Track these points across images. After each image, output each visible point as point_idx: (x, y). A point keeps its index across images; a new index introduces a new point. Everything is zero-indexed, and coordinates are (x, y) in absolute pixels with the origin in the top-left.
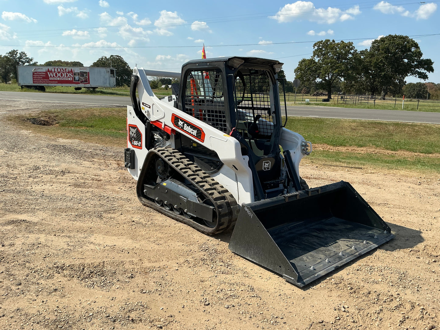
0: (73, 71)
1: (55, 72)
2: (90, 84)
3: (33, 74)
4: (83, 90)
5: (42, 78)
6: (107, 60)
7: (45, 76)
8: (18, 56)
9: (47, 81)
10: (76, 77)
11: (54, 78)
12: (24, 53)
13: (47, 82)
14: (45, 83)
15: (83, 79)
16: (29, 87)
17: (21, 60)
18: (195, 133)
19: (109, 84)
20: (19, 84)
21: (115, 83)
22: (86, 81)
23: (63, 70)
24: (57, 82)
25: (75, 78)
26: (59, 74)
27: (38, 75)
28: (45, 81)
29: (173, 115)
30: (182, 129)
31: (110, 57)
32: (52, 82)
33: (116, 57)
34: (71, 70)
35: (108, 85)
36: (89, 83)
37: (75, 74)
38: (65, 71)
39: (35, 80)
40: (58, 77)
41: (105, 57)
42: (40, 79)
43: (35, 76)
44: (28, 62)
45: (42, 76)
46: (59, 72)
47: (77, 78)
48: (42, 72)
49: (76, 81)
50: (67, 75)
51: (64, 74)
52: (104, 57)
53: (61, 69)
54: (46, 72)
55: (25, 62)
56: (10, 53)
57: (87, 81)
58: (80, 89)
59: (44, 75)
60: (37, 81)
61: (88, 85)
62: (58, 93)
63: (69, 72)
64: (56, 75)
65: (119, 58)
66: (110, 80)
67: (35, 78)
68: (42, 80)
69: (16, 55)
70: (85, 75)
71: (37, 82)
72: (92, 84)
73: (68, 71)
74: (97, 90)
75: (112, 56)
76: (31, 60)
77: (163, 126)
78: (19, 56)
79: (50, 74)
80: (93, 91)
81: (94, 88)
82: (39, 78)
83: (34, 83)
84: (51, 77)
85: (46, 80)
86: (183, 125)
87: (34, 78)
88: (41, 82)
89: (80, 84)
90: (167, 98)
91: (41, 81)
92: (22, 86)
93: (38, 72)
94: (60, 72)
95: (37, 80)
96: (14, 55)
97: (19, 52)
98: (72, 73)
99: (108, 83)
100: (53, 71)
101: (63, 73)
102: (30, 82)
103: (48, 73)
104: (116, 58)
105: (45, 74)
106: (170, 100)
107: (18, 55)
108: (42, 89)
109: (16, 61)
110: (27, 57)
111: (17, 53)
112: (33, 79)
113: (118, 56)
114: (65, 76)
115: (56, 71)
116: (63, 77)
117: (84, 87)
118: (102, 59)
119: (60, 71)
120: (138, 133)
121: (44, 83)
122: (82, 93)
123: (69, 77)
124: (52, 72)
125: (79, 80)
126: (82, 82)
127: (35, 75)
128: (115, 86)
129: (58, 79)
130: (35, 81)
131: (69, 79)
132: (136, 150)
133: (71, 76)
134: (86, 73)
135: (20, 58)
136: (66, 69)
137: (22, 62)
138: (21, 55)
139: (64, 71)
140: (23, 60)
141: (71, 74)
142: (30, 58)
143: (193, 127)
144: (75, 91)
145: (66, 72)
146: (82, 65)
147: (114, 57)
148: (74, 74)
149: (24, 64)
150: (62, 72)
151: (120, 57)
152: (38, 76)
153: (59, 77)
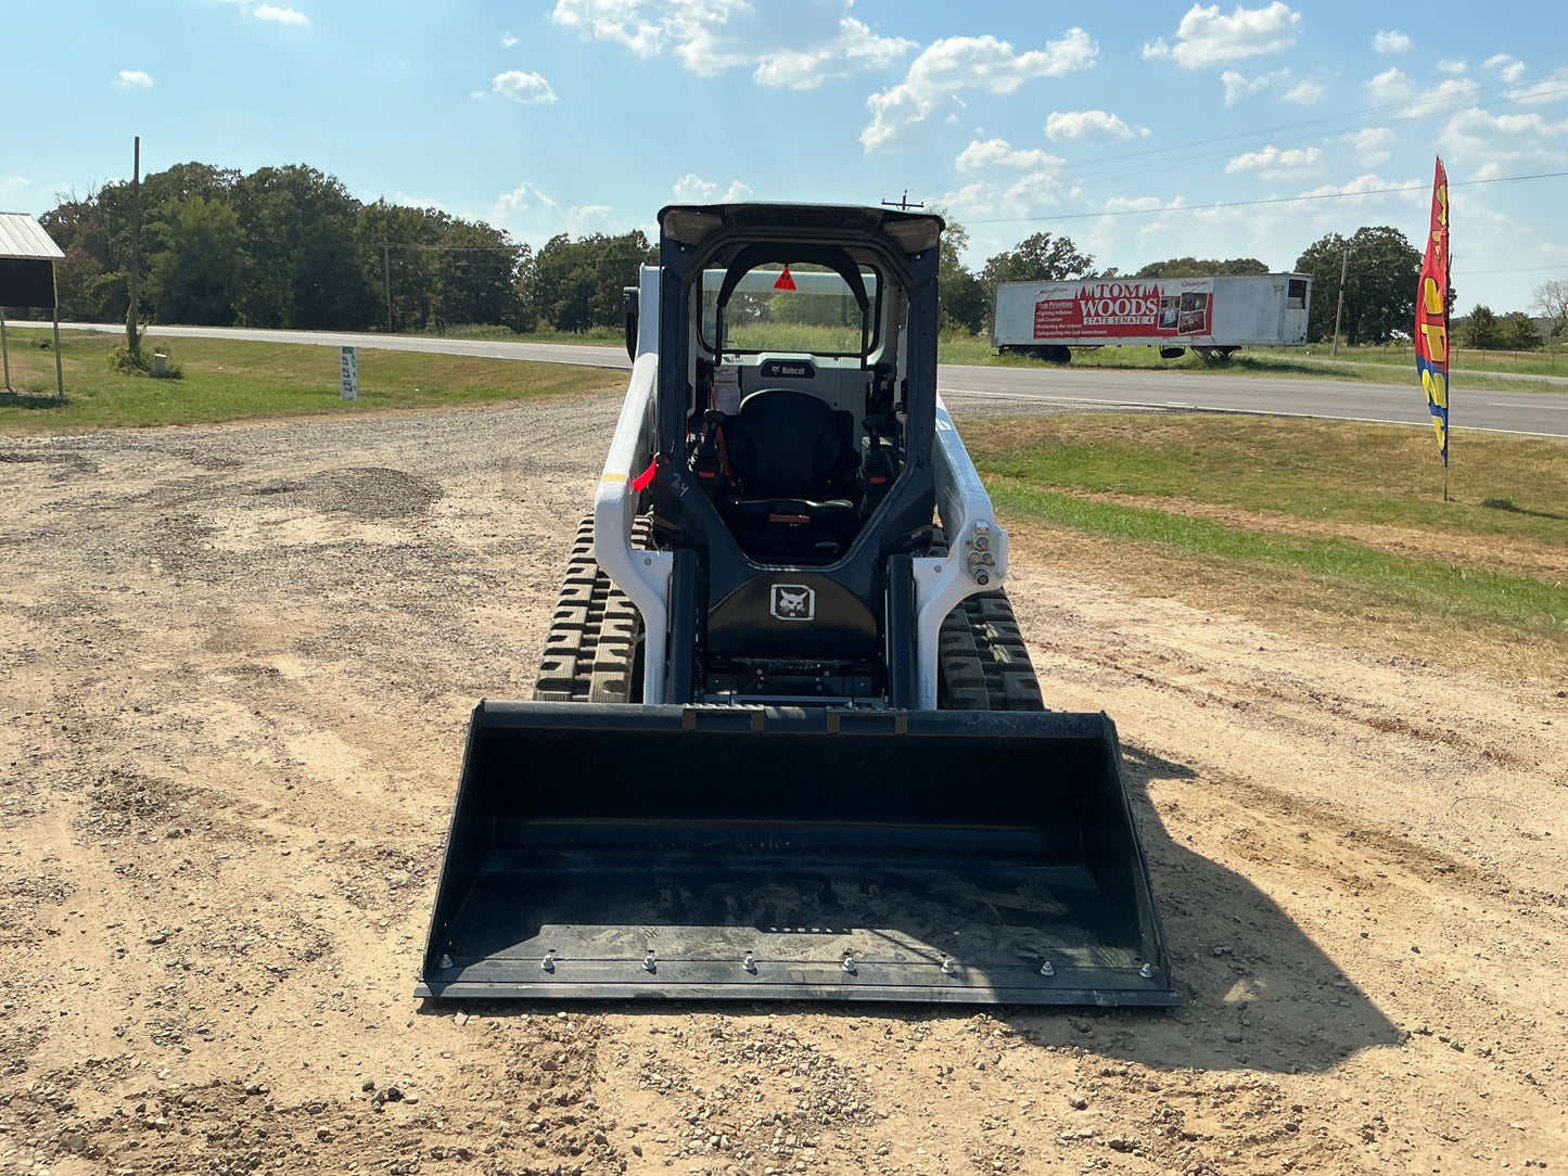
0: (1160, 293)
1: (1102, 298)
2: (1210, 334)
3: (1038, 309)
4: (1189, 355)
5: (1061, 319)
6: (1342, 245)
7: (1071, 312)
8: (1048, 254)
9: (1076, 329)
10: (1167, 313)
11: (1097, 321)
12: (1068, 243)
13: (1075, 333)
14: (1068, 336)
15: (1188, 317)
16: (1020, 350)
17: (1056, 264)
19: (1280, 333)
20: (994, 342)
21: (1304, 330)
22: (1198, 325)
23: (1129, 291)
24: (1105, 332)
25: (1162, 317)
26: (1114, 303)
27: (1051, 311)
28: (1069, 330)
31: (1357, 237)
32: (1089, 332)
33: (1379, 233)
34: (1156, 288)
35: (1274, 339)
36: (1208, 332)
37: (1165, 304)
38: (1134, 295)
39: (1043, 327)
40: (1110, 315)
41: (1338, 238)
42: (1055, 323)
43: (1043, 314)
44: (1077, 270)
45: (1064, 313)
46: (1114, 299)
47: (1170, 314)
48: (1065, 301)
49: (1168, 325)
50: (1138, 309)
51: (1131, 303)
52: (1333, 237)
53: (1123, 288)
54: (1076, 301)
55: (1068, 271)
56: (1027, 244)
57: (1201, 325)
58: (1178, 352)
59: (1070, 310)
60: (1045, 330)
61: (1204, 341)
62: (1107, 367)
63: (1145, 298)
64: (1106, 306)
65: (1390, 237)
66: (1282, 321)
67: (1043, 320)
68: (1061, 326)
69: (1042, 249)
70: (1197, 304)
71: (1047, 334)
72: (1220, 335)
73: (1145, 292)
74: (1237, 354)
75: (1363, 230)
76: (1087, 263)
78: (1052, 252)
79: (1086, 304)
80: (1221, 358)
81: (1227, 349)
82: (1054, 320)
83: (1036, 336)
84: (1089, 314)
85: (1073, 326)
87: (1040, 320)
88: (1057, 333)
89: (1177, 335)
91: (1060, 330)
92: (1002, 349)
93: (1053, 301)
94: (1118, 298)
95: (1047, 327)
96: (1038, 251)
97: (1053, 238)
98: (1155, 301)
99: (1274, 329)
100: (1097, 295)
101: (1129, 299)
102: (1026, 337)
103: (1083, 303)
104: (1380, 237)
105: (1071, 305)
107: (1050, 250)
108: (1059, 356)
109: (1042, 268)
110: (1076, 253)
111: (1047, 242)
112: (1036, 323)
113: (1386, 230)
114: (1134, 312)
115: (1107, 294)
116: (1128, 315)
117: (1193, 347)
118: (1325, 243)
119: (1120, 293)
121: (1065, 336)
122: (1181, 367)
123: (1145, 314)
124: (1093, 298)
125: (1175, 324)
126: (1183, 330)
127: (1043, 311)
128: (1302, 339)
129: (1111, 321)
130: (1041, 330)
131: (1145, 321)
133: (1151, 311)
134: (1202, 296)
135: (1055, 257)
136: (1137, 287)
137: (1059, 270)
138: (1057, 248)
139: (1131, 294)
140: (1063, 266)
141: (1152, 302)
142: (1084, 257)
144: (1159, 360)
145: (1137, 297)
146: (1266, 269)
147: (1371, 235)
148: (1163, 302)
149: (1063, 276)
150: (1125, 297)
151: (1395, 231)
152: (1049, 313)
153: (1114, 314)
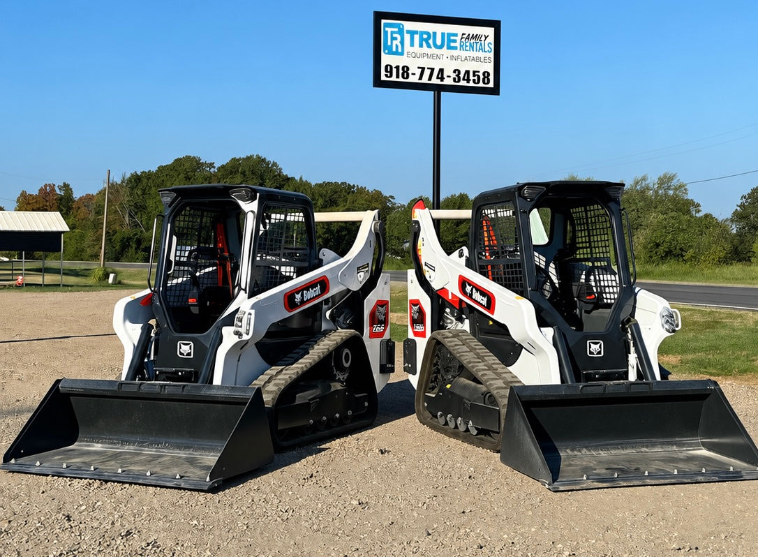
18: (484, 301)
29: (461, 277)
30: (470, 297)
77: (450, 297)
86: (472, 291)
90: (457, 253)
106: (461, 255)
120: (421, 312)
132: (418, 340)
143: (483, 292)
